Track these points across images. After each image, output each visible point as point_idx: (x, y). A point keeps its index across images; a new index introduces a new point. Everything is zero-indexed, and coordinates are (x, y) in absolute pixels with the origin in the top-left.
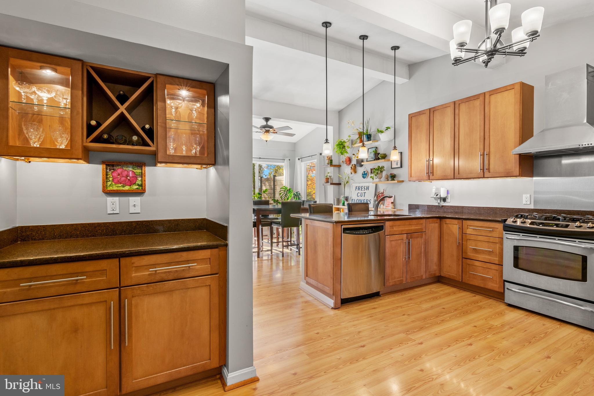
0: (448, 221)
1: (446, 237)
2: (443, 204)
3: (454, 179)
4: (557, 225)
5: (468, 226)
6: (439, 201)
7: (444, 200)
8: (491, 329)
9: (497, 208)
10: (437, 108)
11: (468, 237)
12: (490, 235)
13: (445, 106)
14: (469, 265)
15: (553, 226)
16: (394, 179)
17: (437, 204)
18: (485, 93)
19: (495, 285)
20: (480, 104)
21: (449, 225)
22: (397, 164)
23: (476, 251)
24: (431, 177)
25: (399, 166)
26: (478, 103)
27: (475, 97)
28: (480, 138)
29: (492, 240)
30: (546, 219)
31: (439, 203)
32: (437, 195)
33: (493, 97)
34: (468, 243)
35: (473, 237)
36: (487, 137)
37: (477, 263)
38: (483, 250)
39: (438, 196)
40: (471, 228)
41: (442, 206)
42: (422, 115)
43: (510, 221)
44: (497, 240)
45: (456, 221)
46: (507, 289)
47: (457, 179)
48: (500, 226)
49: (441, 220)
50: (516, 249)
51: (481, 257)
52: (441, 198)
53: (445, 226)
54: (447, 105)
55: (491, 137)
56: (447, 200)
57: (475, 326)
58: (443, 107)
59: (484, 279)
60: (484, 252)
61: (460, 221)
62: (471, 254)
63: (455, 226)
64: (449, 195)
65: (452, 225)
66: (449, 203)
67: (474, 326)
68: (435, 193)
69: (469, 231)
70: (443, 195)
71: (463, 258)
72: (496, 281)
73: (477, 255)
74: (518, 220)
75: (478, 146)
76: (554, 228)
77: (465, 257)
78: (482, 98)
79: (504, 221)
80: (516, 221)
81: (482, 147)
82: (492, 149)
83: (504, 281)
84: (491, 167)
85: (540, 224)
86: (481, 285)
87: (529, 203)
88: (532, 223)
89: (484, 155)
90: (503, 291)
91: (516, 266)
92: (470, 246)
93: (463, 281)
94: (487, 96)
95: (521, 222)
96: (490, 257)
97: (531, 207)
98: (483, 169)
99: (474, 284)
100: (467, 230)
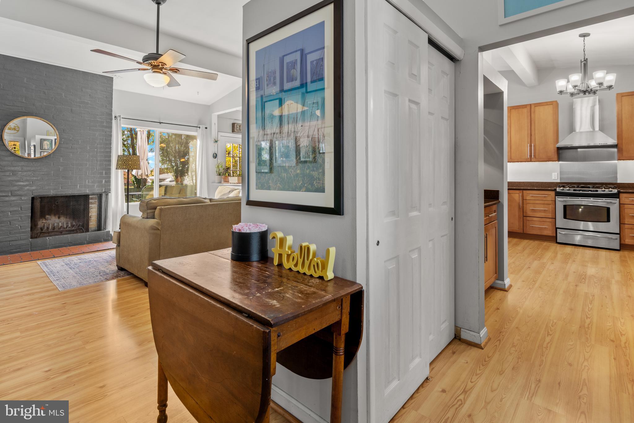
0: (511, 191)
5: (527, 194)
11: (528, 202)
12: (545, 199)
14: (529, 220)
15: (589, 191)
18: (531, 104)
19: (549, 232)
20: (527, 111)
21: (512, 194)
23: (533, 210)
26: (525, 110)
27: (524, 106)
28: (528, 134)
29: (546, 202)
30: (582, 187)
33: (537, 108)
34: (527, 206)
35: (531, 202)
36: (533, 134)
37: (535, 219)
38: (539, 210)
40: (530, 195)
43: (558, 189)
44: (550, 202)
45: (518, 192)
46: (559, 233)
48: (553, 193)
50: (565, 207)
51: (538, 215)
55: (536, 134)
59: (541, 229)
60: (540, 211)
61: (521, 191)
62: (530, 213)
63: (517, 195)
69: (528, 198)
71: (523, 216)
72: (550, 229)
73: (535, 214)
74: (565, 189)
75: (526, 139)
76: (590, 192)
77: (526, 216)
78: (529, 108)
79: (555, 190)
80: (563, 190)
81: (529, 140)
82: (537, 143)
83: (556, 228)
84: (537, 154)
85: (580, 190)
86: (539, 233)
87: (557, 178)
88: (574, 190)
89: (531, 146)
90: (555, 235)
91: (565, 217)
92: (529, 208)
93: (524, 232)
94: (533, 107)
95: (566, 190)
96: (545, 214)
97: (559, 181)
98: (531, 156)
99: (533, 233)
100: (527, 197)
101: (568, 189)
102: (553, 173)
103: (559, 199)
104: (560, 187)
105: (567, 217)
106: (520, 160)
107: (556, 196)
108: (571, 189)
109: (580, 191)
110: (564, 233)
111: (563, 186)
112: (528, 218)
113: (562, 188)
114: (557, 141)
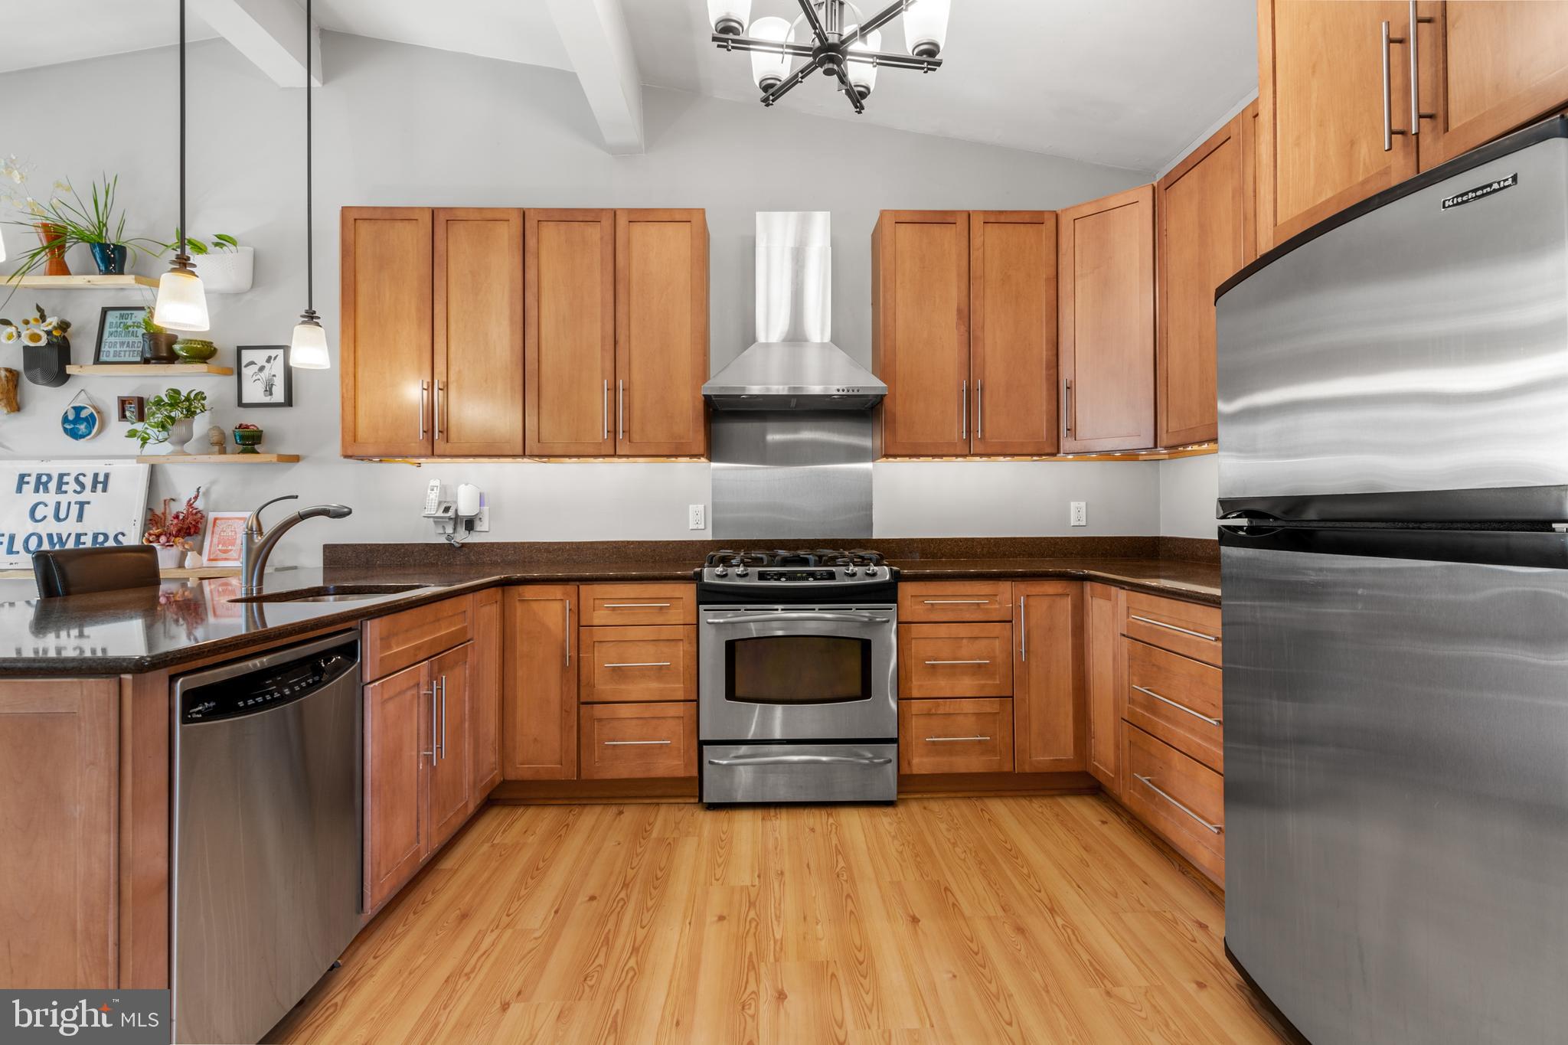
0: (529, 591)
1: (522, 646)
2: (462, 537)
3: (524, 455)
4: (812, 575)
5: (597, 602)
6: (449, 530)
7: (470, 524)
8: (628, 885)
9: (628, 542)
10: (462, 215)
11: (599, 634)
12: (660, 620)
13: (489, 216)
14: (600, 720)
15: (806, 579)
16: (256, 447)
17: (443, 540)
18: (615, 212)
19: (676, 762)
20: (601, 240)
21: (533, 604)
22: (269, 390)
23: (619, 673)
24: (440, 446)
25: (279, 395)
26: (595, 234)
27: (588, 217)
28: (603, 338)
29: (666, 633)
30: (785, 562)
31: (449, 537)
32: (447, 510)
33: (637, 229)
34: (596, 654)
35: (611, 634)
36: (622, 339)
37: (624, 711)
38: (641, 668)
39: (451, 514)
40: (607, 605)
41: (463, 545)
42: (399, 225)
43: (710, 575)
44: (680, 633)
45: (557, 591)
46: (711, 763)
47: (532, 456)
48: (687, 592)
49: (503, 592)
50: (731, 647)
51: (635, 689)
52: (456, 519)
53: (519, 609)
54: (498, 216)
55: (634, 342)
56: (478, 526)
57: (592, 898)
58: (486, 218)
59: (645, 752)
60: (643, 673)
61: (571, 588)
62: (605, 688)
63: (557, 606)
64: (486, 509)
65: (543, 603)
66: (488, 533)
67: (587, 898)
68: (440, 503)
69: (599, 617)
70: (466, 509)
71: (581, 703)
72: (679, 750)
73: (623, 687)
74: (730, 570)
75: (598, 362)
76: (811, 583)
77: (589, 700)
78: (607, 222)
79: (698, 577)
80: (726, 575)
81: (609, 365)
82: (637, 377)
83: (702, 744)
84: (636, 426)
85: (779, 576)
86: (639, 774)
87: (702, 526)
88: (762, 576)
89: (615, 389)
90: (695, 773)
91: (731, 694)
92: (603, 660)
93: (583, 777)
94: (622, 221)
95: (737, 576)
96: (661, 686)
97: (708, 536)
98: (614, 432)
99: (616, 777)
100: (597, 614)
101: (740, 570)
102: (691, 506)
103: (711, 617)
104: (713, 563)
105: (739, 692)
106: (573, 450)
107: (700, 602)
108: (750, 569)
109: (779, 579)
110: (725, 762)
111: (725, 561)
112: (599, 711)
113: (719, 570)
114: (705, 376)
